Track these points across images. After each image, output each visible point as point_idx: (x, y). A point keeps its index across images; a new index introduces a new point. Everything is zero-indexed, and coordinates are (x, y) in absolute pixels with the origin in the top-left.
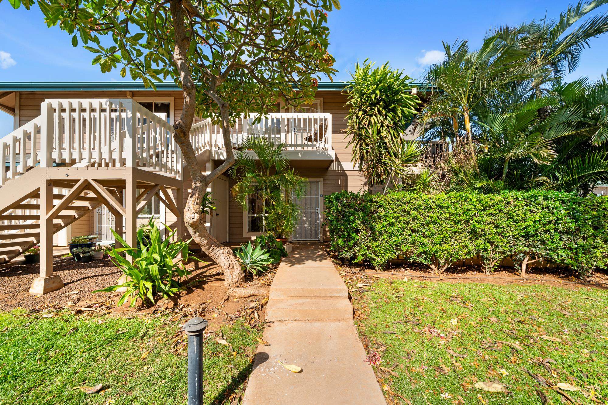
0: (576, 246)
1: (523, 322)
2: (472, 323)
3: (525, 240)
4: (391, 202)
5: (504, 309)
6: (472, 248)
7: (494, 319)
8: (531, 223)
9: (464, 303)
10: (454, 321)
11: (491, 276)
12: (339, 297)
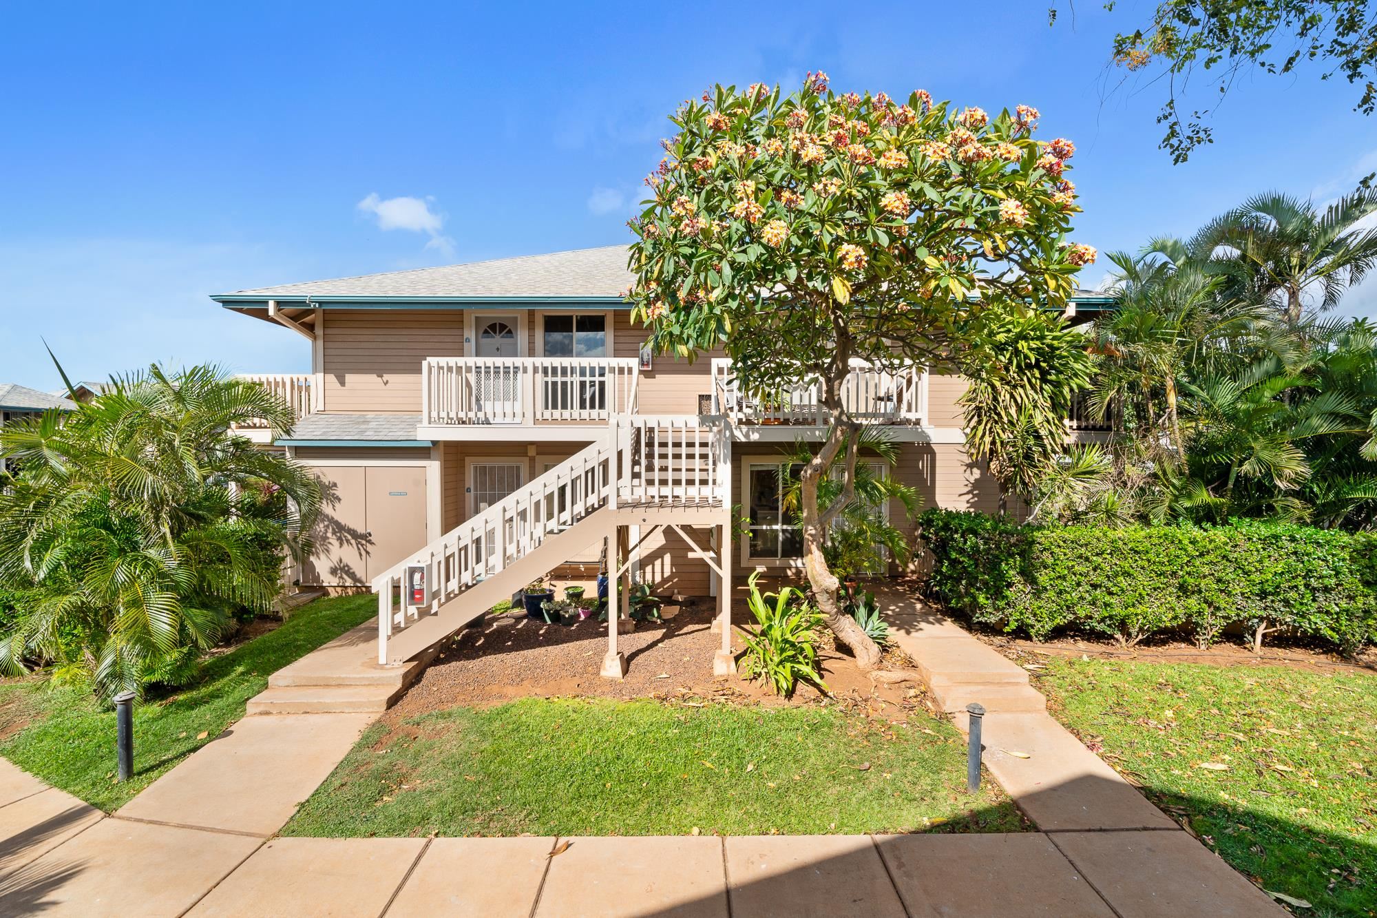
0: (1338, 609)
1: (1249, 715)
2: (1190, 716)
3: (1261, 600)
4: (1061, 544)
5: (1227, 699)
6: (1180, 612)
7: (1214, 711)
8: (1270, 576)
9: (1176, 692)
10: (1169, 713)
11: (1207, 652)
12: (1017, 684)
